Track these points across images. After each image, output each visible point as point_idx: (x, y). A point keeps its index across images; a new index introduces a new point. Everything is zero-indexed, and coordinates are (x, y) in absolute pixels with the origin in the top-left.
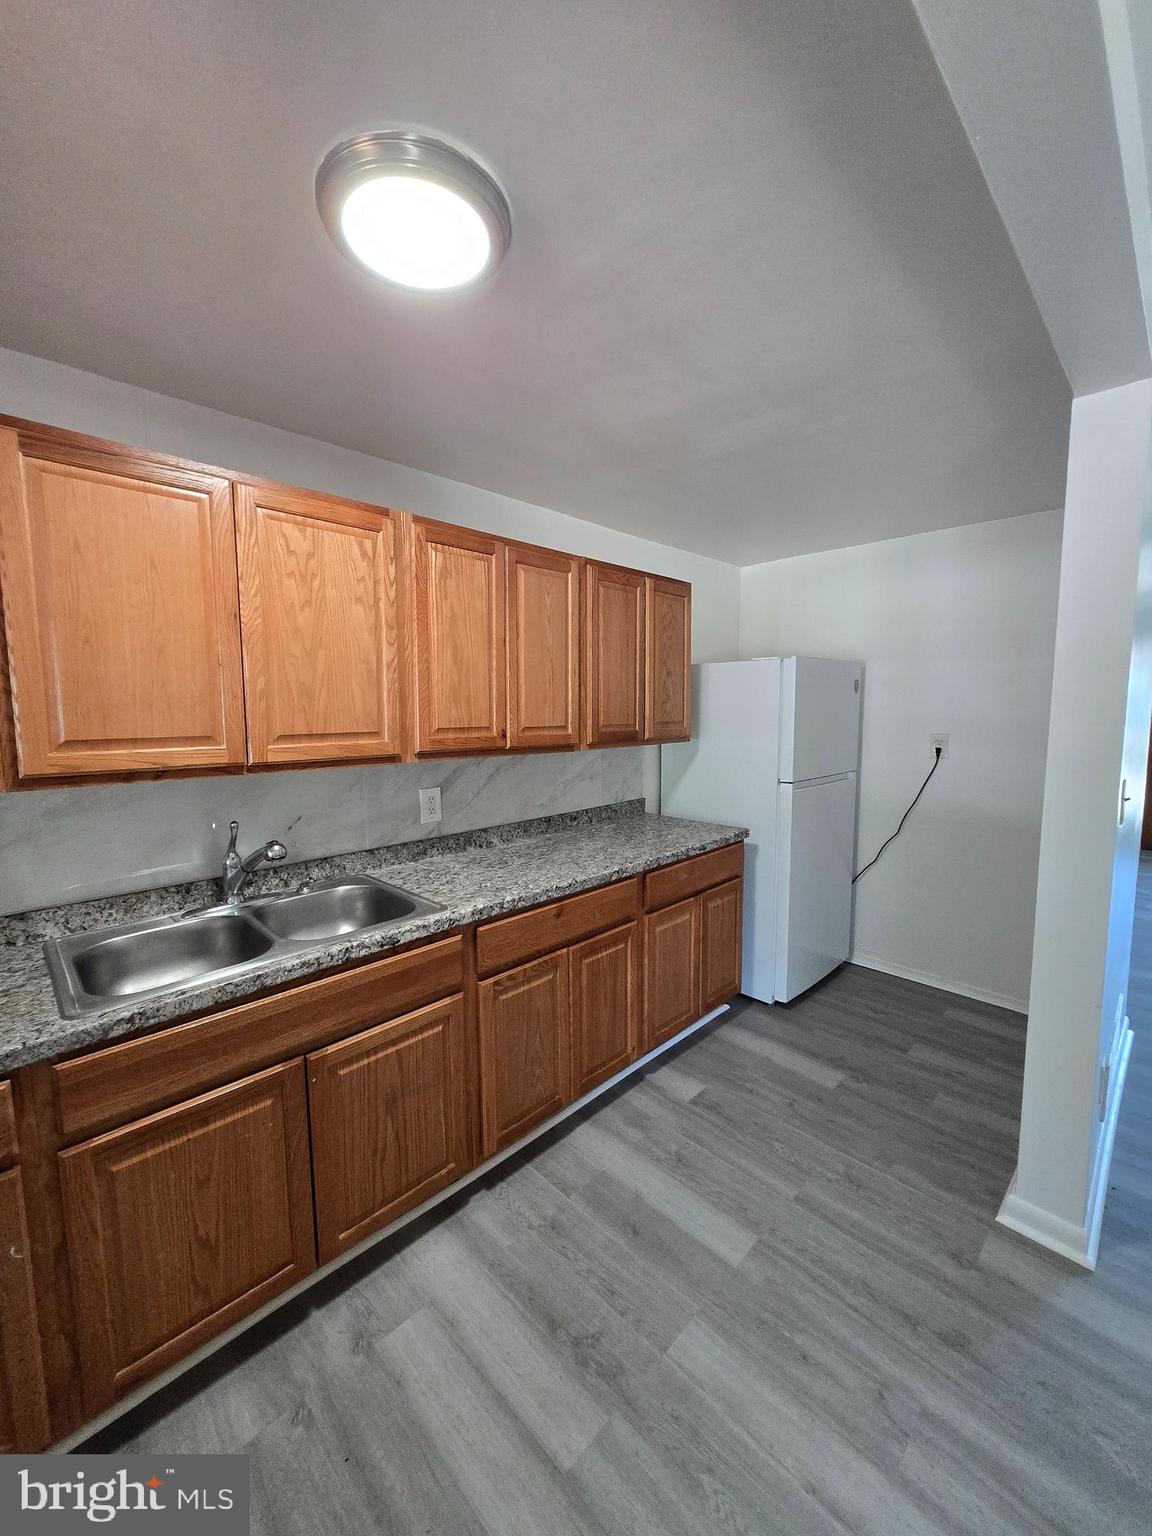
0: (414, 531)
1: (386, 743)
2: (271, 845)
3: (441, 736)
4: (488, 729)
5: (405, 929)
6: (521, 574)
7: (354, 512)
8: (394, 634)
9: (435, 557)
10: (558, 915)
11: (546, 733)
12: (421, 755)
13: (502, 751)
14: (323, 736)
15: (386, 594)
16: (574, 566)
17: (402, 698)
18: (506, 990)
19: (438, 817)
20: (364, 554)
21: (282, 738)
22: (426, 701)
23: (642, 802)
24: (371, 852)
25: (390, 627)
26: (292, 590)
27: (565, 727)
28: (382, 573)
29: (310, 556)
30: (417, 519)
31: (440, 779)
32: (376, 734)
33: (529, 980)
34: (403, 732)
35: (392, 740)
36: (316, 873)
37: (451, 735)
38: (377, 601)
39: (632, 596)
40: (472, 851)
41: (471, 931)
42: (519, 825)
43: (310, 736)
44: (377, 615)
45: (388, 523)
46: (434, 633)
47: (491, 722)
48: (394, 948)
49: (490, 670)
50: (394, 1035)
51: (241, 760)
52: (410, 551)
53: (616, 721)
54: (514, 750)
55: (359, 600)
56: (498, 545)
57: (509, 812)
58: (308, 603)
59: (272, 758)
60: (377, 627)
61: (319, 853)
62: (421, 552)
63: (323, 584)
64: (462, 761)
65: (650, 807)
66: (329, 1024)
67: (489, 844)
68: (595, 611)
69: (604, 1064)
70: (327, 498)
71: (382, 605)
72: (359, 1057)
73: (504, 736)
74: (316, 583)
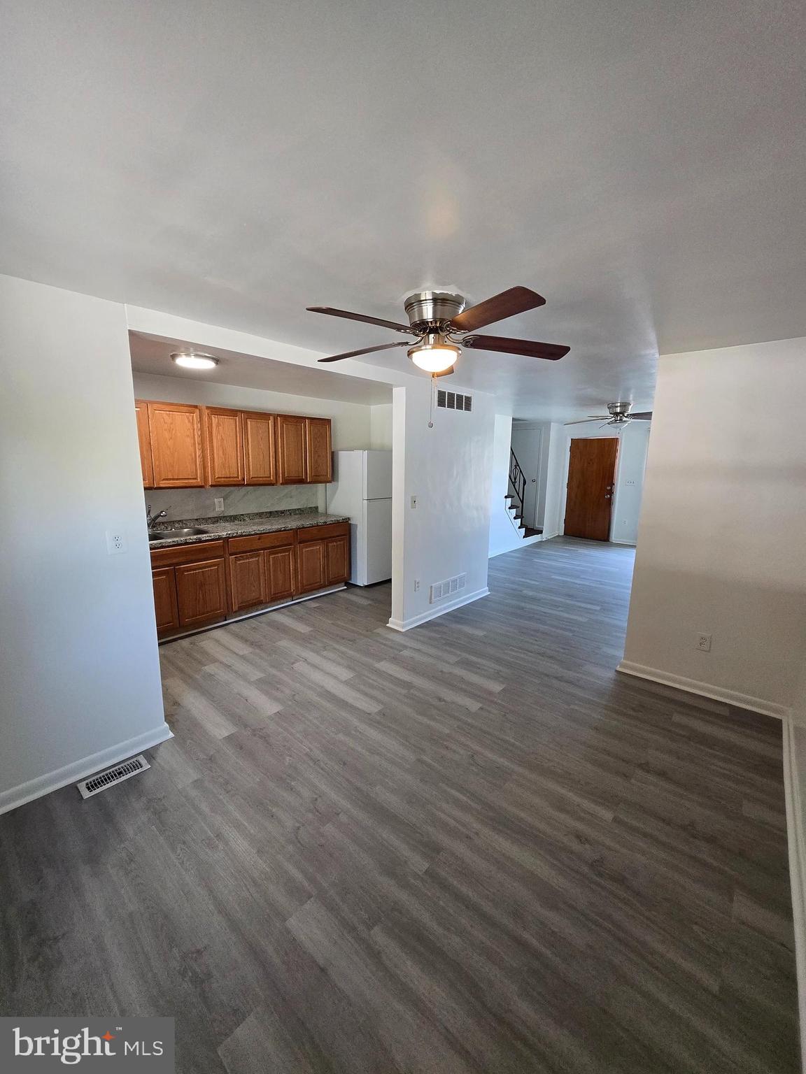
0: (206, 412)
1: (199, 481)
2: (162, 512)
3: (219, 480)
4: (238, 477)
5: (204, 537)
6: (249, 423)
7: (186, 408)
8: (200, 446)
9: (215, 419)
10: (259, 539)
11: (261, 479)
12: (212, 486)
13: (243, 485)
14: (177, 479)
15: (197, 433)
16: (271, 418)
17: (204, 467)
18: (240, 560)
19: (223, 509)
20: (189, 421)
21: (164, 480)
22: (213, 468)
23: (317, 508)
24: (197, 519)
25: (199, 444)
26: (167, 435)
27: (270, 477)
28: (195, 427)
29: (171, 423)
30: (208, 408)
31: (223, 495)
32: (196, 479)
33: (248, 558)
34: (205, 478)
35: (201, 480)
36: (177, 525)
37: (223, 479)
38: (194, 435)
39: (299, 427)
40: (237, 522)
41: (226, 539)
42: (257, 514)
43: (173, 479)
44: (194, 440)
45: (198, 411)
46: (215, 444)
47: (238, 475)
48: (200, 541)
49: (237, 457)
50: (200, 566)
51: (152, 486)
52: (206, 418)
53: (294, 475)
54: (248, 485)
55: (188, 436)
56: (239, 413)
57: (253, 509)
58: (171, 438)
59: (162, 486)
60: (194, 444)
61: (178, 519)
62: (210, 418)
63: (176, 432)
64: (232, 488)
65: (321, 509)
66: (181, 559)
67: (244, 520)
68: (282, 434)
69: (280, 593)
70: (176, 405)
71: (196, 437)
72: (190, 570)
73: (244, 480)
74: (174, 432)
